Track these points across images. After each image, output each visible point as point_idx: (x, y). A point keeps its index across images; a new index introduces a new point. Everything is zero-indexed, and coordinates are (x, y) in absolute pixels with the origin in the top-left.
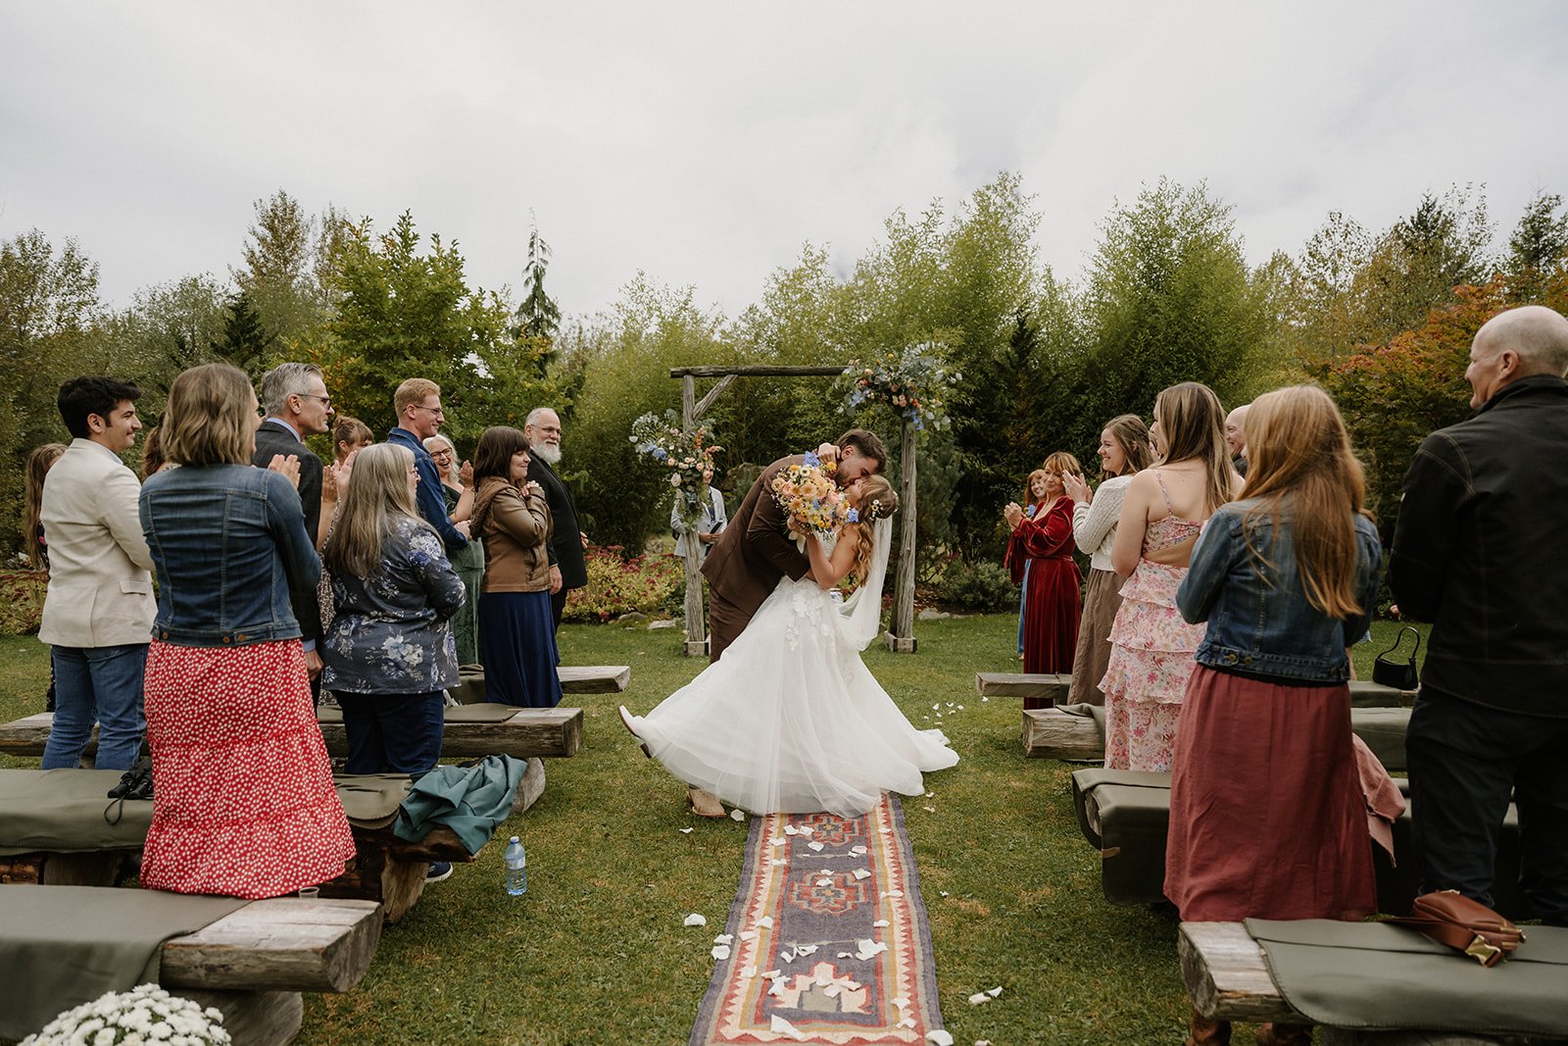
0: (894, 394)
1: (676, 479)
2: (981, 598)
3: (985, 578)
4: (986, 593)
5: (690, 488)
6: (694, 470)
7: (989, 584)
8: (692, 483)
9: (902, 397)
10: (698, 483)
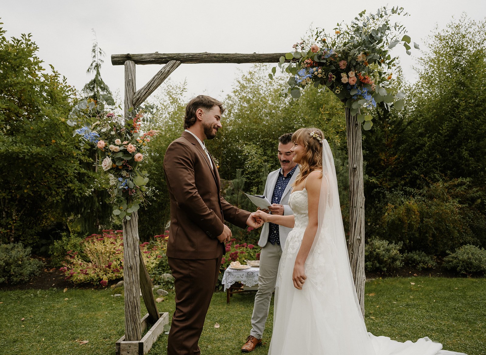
0: (343, 71)
1: (107, 163)
2: (378, 265)
3: (381, 251)
4: (381, 262)
5: (124, 173)
6: (125, 152)
7: (383, 256)
8: (125, 167)
9: (352, 74)
10: (130, 168)
